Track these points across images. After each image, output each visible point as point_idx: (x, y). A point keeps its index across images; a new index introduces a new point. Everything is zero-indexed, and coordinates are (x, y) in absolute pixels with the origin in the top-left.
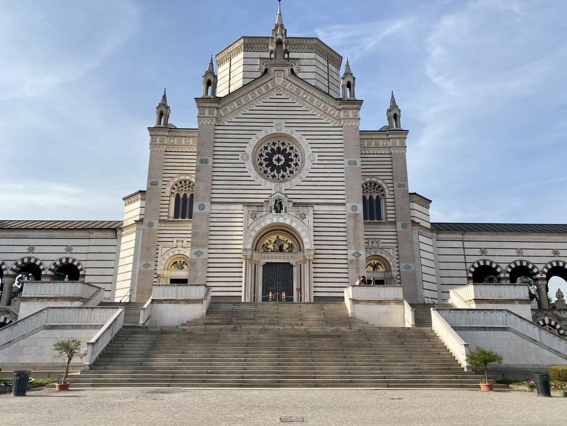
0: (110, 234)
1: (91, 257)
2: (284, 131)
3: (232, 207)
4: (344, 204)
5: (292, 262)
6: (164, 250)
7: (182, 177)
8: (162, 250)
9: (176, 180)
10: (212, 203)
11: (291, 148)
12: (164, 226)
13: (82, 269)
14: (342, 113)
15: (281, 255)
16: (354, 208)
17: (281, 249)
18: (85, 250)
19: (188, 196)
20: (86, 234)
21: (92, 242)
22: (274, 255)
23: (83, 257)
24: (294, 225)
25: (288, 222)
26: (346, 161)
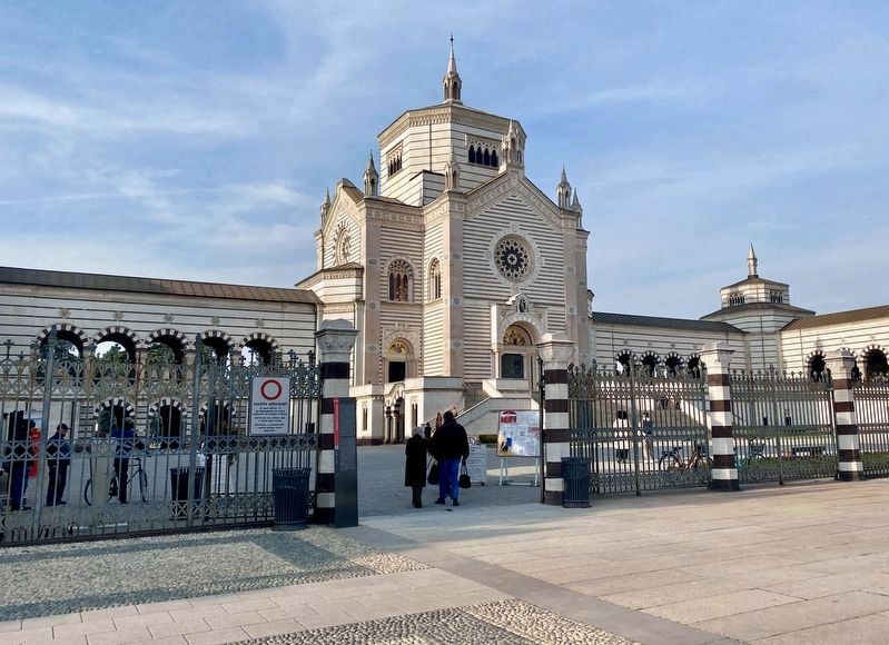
0: (307, 309)
1: (286, 333)
2: (519, 233)
3: (481, 302)
4: (564, 306)
5: (524, 354)
6: (388, 333)
7: (399, 257)
8: (386, 334)
9: (393, 259)
10: (465, 297)
11: (522, 249)
12: (385, 307)
13: (277, 347)
14: (563, 221)
15: (515, 347)
16: (571, 310)
17: (515, 343)
18: (278, 324)
19: (402, 277)
20: (278, 307)
21: (287, 316)
22: (510, 347)
23: (278, 333)
24: (534, 324)
25: (529, 321)
26: (565, 267)
